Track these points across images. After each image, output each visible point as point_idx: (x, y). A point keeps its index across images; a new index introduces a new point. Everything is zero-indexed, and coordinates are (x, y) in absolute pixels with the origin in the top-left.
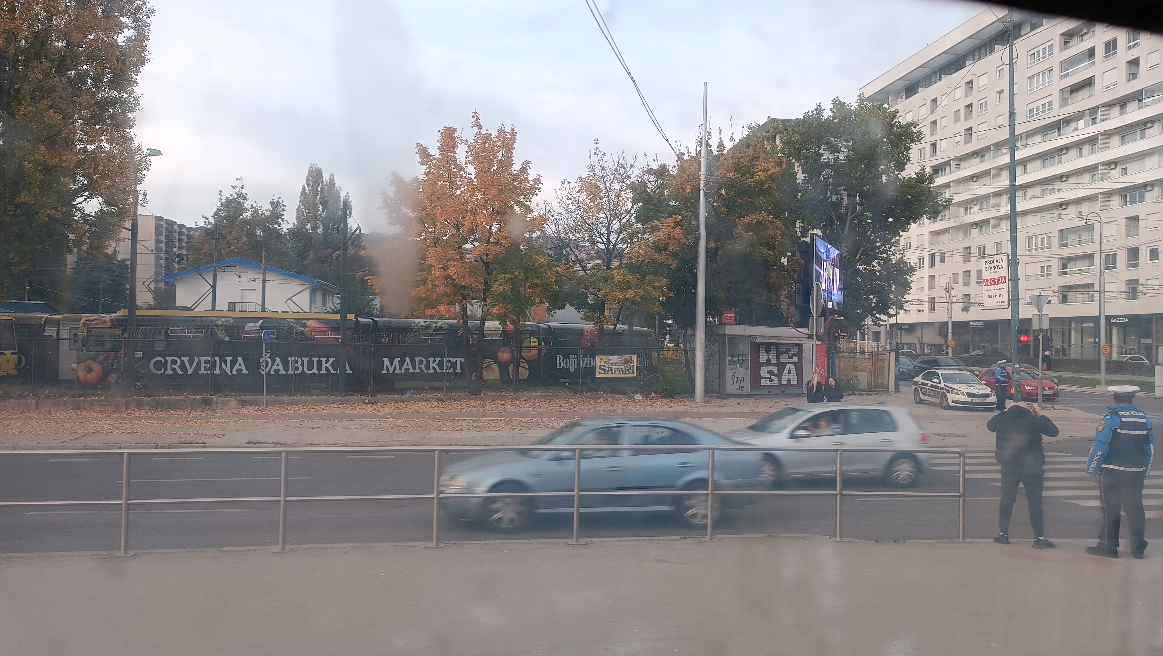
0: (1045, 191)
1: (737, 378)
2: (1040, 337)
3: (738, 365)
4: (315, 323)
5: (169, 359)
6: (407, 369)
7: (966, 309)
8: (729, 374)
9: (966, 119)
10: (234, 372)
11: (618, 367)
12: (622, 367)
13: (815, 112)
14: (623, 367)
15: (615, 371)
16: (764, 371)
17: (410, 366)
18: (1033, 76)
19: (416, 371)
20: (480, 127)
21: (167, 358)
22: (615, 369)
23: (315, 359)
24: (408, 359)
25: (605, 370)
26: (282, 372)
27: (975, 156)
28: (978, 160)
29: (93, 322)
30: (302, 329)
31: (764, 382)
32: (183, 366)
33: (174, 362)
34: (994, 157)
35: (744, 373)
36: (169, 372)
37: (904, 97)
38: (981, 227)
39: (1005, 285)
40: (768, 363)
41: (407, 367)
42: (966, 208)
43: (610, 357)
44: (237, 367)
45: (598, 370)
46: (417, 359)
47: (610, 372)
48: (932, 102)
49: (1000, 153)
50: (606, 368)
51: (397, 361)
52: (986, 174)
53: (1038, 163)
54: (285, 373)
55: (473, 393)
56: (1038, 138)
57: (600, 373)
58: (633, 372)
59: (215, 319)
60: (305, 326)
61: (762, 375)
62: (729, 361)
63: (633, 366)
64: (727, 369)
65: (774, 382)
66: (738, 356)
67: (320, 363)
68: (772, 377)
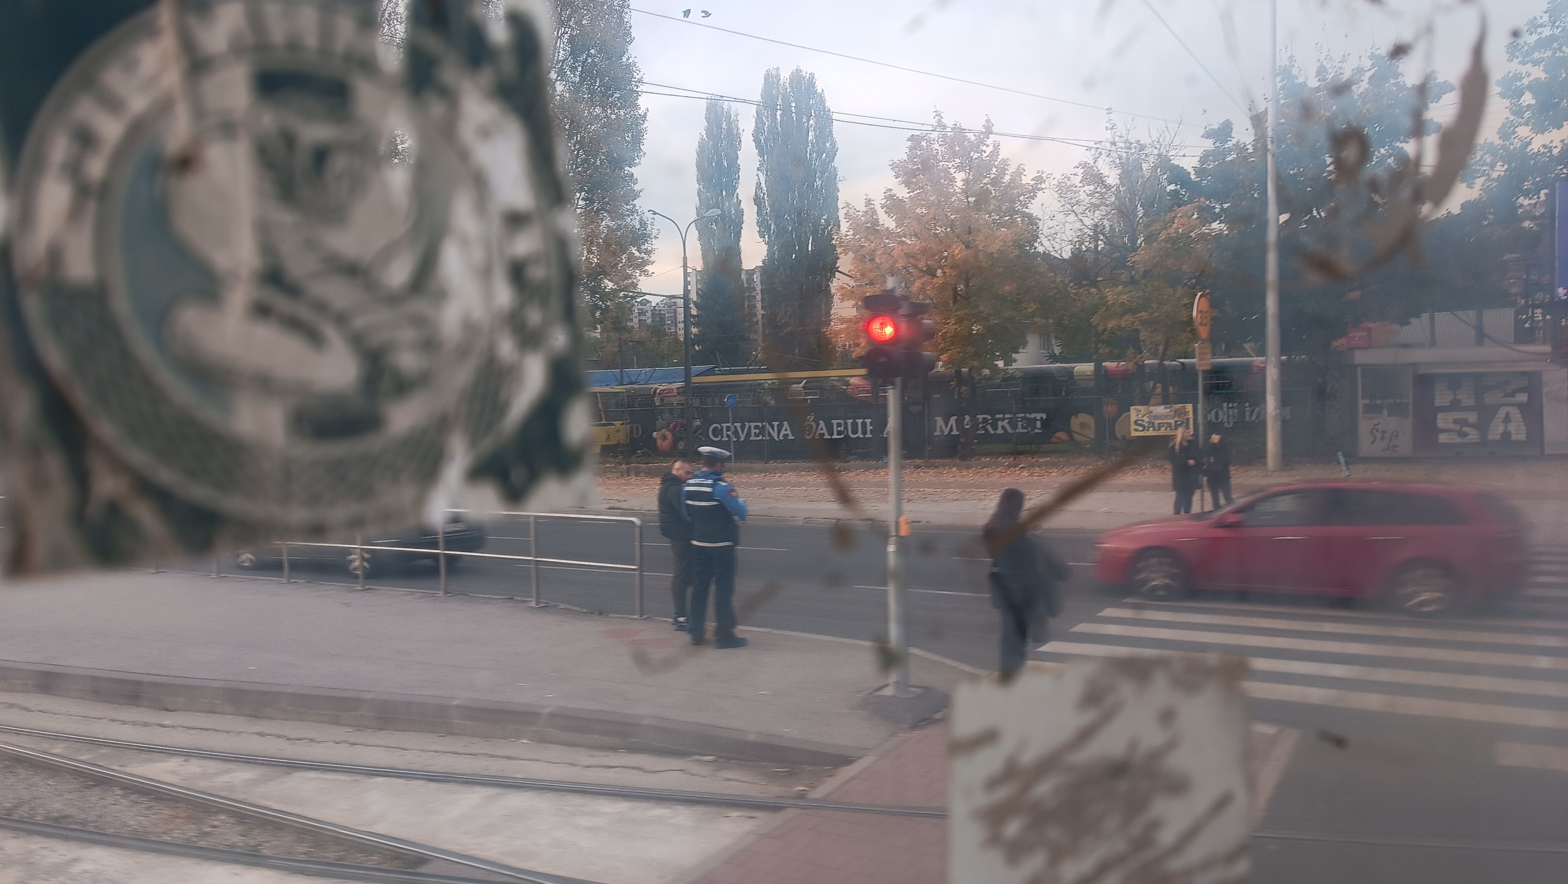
1: (1383, 432)
3: (1386, 412)
4: (858, 379)
5: (725, 425)
8: (1365, 425)
10: (781, 438)
11: (1165, 421)
12: (1170, 421)
15: (1159, 426)
16: (1443, 421)
21: (722, 425)
22: (1158, 423)
23: (859, 421)
24: (967, 418)
25: (1144, 426)
26: (827, 437)
29: (665, 392)
30: (845, 387)
31: (1443, 438)
32: (736, 433)
33: (728, 429)
35: (1400, 425)
36: (725, 439)
41: (968, 427)
43: (1152, 408)
44: (783, 432)
45: (1133, 427)
46: (980, 417)
47: (1151, 429)
50: (1144, 423)
60: (847, 384)
61: (1441, 425)
64: (1360, 418)
65: (1470, 437)
66: (1384, 397)
67: (864, 425)
68: (1466, 429)
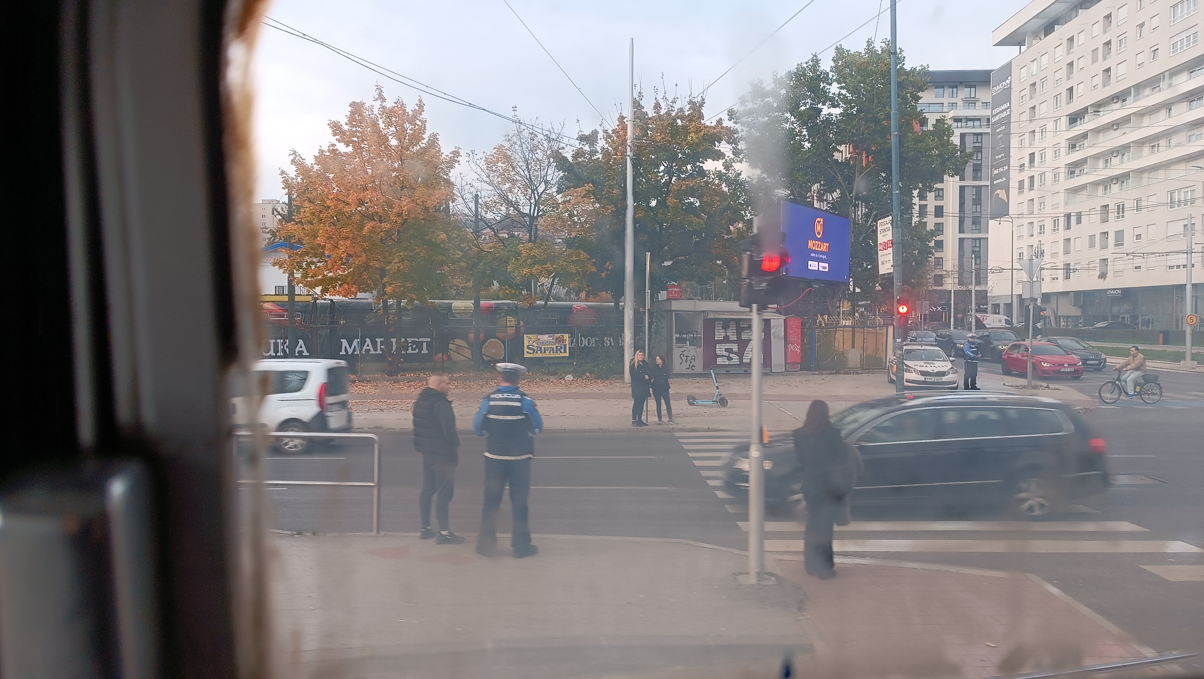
0: (1192, 138)
1: (687, 356)
2: (1031, 307)
3: (688, 343)
6: (368, 351)
7: (1103, 276)
8: (677, 352)
9: (1105, 59)
11: (549, 346)
12: (552, 346)
14: (554, 347)
15: (545, 350)
16: (720, 349)
17: (371, 347)
18: (1177, 5)
19: (377, 353)
20: (384, 100)
22: (544, 348)
23: (271, 342)
24: (368, 341)
25: (534, 350)
27: (1115, 101)
28: (1118, 105)
31: (720, 361)
34: (1135, 101)
35: (696, 353)
37: (1043, 37)
38: (1123, 182)
40: (726, 340)
42: (1107, 161)
47: (539, 352)
48: (1069, 41)
49: (1140, 96)
50: (534, 348)
51: (356, 342)
52: (1127, 120)
53: (1184, 105)
55: (391, 374)
56: (1184, 76)
57: (528, 352)
58: (565, 352)
60: (261, 308)
61: (718, 352)
62: (677, 338)
63: (565, 346)
65: (734, 360)
66: (688, 333)
67: (276, 345)
68: (731, 355)
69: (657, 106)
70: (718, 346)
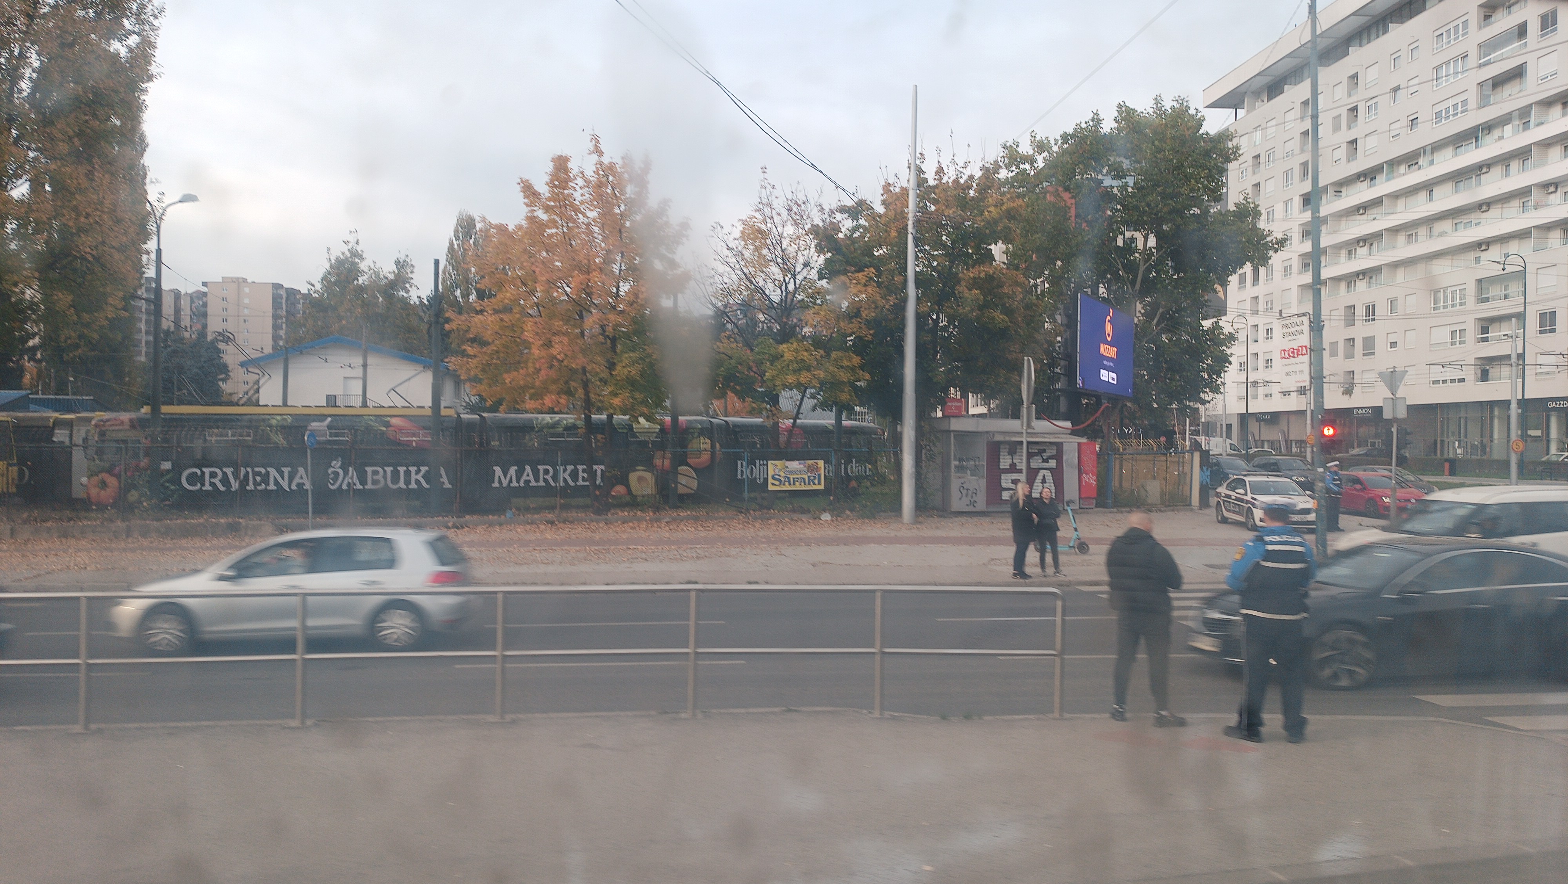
0: (1459, 226)
1: (967, 490)
2: (1394, 430)
3: (969, 472)
4: (402, 421)
5: (207, 471)
6: (527, 482)
7: (1348, 392)
8: (955, 484)
9: (1349, 128)
10: (294, 487)
12: (803, 476)
13: (1091, 123)
14: (806, 477)
15: (794, 481)
16: (1006, 480)
17: (531, 478)
18: (1441, 66)
19: (539, 484)
20: (600, 153)
21: (204, 469)
22: (794, 478)
23: (402, 469)
24: (528, 468)
25: (780, 481)
26: (358, 486)
27: (1362, 179)
28: (1366, 184)
29: (108, 423)
30: (384, 429)
32: (225, 481)
33: (213, 475)
34: (1388, 180)
35: (978, 484)
36: (207, 487)
37: (1266, 100)
38: (1371, 278)
39: (1306, 358)
40: (1013, 469)
41: (528, 478)
42: (1350, 252)
43: (788, 463)
44: (297, 480)
45: (770, 480)
46: (541, 468)
47: (787, 484)
48: (1303, 105)
49: (1395, 174)
51: (513, 470)
52: (1377, 202)
53: (1448, 187)
54: (361, 487)
55: (598, 512)
56: (1449, 152)
57: (773, 484)
58: (819, 483)
59: (268, 417)
60: (388, 425)
61: (1004, 485)
62: (956, 467)
63: (819, 475)
64: (953, 477)
66: (968, 460)
67: (408, 473)
69: (940, 171)
70: (1003, 476)
